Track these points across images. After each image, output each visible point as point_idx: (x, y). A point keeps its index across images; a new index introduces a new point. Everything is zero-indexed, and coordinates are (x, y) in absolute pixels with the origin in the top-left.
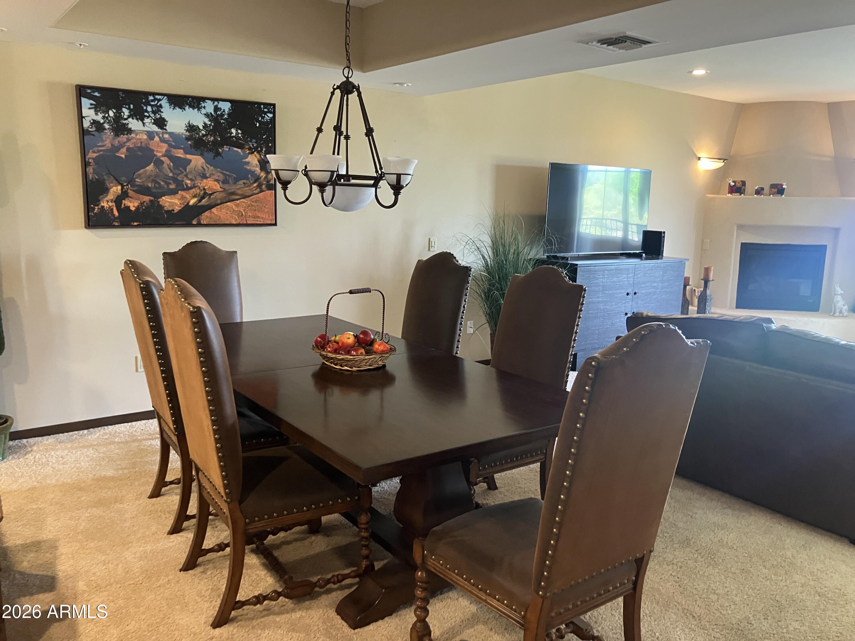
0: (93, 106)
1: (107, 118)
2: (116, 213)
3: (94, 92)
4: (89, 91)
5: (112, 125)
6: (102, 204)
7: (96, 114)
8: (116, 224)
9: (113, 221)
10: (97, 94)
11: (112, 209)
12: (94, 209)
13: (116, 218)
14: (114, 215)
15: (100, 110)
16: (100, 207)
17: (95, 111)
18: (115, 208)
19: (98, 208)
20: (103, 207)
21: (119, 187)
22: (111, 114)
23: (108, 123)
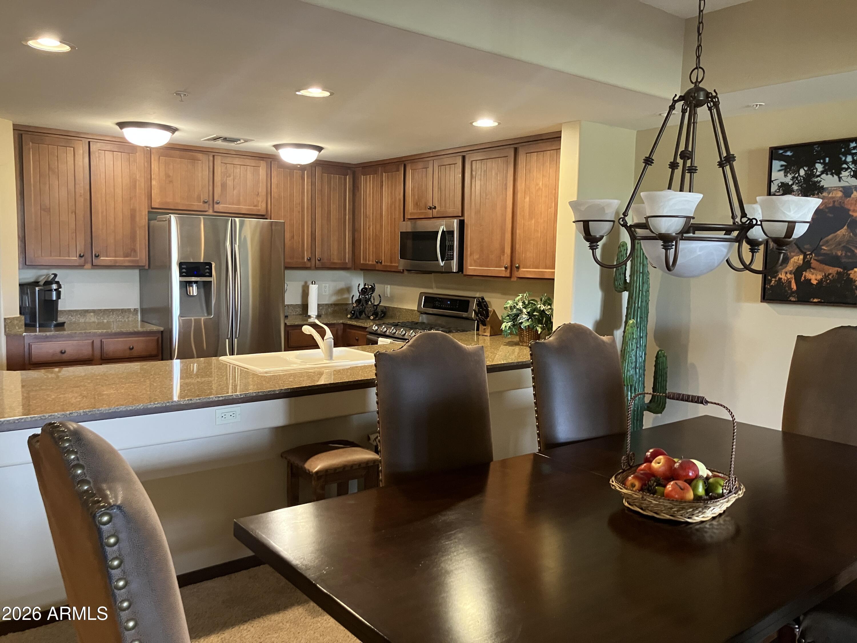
0: (783, 168)
1: (797, 178)
2: (794, 286)
3: (786, 152)
4: (781, 152)
5: (801, 186)
6: (780, 276)
7: (786, 176)
8: (793, 299)
9: (790, 296)
10: (789, 153)
11: (790, 282)
12: (771, 281)
13: (793, 292)
14: (791, 288)
15: (790, 170)
16: (777, 279)
17: (785, 172)
18: (793, 281)
19: (775, 281)
20: (780, 279)
21: (801, 257)
22: (802, 172)
23: (797, 184)
